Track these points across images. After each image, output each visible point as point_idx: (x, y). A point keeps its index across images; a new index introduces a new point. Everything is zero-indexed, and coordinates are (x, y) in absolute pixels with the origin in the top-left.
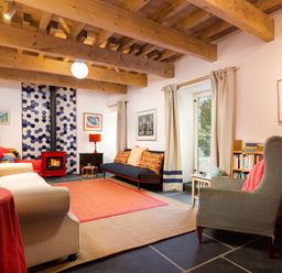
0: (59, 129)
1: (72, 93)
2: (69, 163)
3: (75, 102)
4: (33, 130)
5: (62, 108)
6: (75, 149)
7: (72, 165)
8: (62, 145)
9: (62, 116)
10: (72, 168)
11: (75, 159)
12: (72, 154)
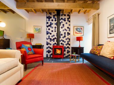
0: (62, 35)
1: (68, 17)
2: (66, 52)
3: (69, 21)
4: (51, 36)
5: (63, 25)
6: (69, 45)
7: (68, 53)
8: (63, 43)
9: (63, 29)
10: (68, 54)
11: (69, 50)
12: (68, 47)
